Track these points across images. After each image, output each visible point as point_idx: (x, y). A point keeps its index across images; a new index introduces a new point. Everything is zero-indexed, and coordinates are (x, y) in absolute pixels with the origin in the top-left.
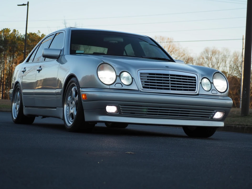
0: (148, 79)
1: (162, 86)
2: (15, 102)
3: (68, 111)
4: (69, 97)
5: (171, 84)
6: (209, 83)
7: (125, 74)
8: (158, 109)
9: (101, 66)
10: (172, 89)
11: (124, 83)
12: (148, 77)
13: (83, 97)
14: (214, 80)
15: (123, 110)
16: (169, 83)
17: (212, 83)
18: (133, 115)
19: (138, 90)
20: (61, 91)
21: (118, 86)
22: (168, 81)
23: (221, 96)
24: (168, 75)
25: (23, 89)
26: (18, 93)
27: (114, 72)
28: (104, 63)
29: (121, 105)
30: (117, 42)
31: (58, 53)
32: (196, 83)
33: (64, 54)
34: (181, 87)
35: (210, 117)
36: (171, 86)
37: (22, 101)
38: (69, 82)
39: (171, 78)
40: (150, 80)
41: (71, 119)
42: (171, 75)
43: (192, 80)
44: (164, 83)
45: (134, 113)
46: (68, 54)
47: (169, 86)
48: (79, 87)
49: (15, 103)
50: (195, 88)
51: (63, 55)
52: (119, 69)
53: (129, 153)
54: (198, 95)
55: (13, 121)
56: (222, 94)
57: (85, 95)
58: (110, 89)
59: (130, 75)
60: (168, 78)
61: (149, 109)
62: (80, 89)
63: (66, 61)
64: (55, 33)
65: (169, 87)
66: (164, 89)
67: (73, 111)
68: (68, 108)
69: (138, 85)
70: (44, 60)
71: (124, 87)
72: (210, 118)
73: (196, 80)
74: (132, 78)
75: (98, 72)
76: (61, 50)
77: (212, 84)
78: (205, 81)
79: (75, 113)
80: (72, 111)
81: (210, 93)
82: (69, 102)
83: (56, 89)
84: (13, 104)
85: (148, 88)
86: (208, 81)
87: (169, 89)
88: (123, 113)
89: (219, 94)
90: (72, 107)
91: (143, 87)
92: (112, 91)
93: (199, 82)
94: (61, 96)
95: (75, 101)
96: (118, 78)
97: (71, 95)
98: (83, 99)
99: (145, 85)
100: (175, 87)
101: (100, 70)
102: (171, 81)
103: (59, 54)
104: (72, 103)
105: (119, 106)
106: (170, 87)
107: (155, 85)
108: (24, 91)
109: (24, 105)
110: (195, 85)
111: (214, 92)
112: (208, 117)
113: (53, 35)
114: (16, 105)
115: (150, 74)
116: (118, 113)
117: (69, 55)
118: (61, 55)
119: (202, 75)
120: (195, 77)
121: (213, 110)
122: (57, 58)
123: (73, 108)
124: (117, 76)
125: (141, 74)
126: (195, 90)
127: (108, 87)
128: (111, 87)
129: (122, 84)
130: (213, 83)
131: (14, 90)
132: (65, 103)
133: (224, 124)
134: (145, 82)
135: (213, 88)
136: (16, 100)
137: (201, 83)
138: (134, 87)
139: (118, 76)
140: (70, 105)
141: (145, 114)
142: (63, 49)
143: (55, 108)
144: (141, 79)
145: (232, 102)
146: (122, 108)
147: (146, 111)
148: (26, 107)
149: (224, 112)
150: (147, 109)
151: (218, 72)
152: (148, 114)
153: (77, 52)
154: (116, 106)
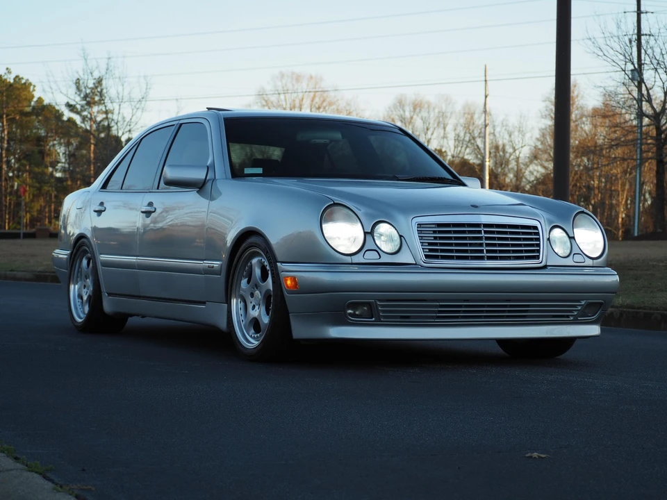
0: (435, 238)
1: (466, 251)
2: (75, 280)
3: (242, 312)
4: (244, 282)
5: (488, 245)
6: (567, 239)
7: (384, 228)
8: (461, 306)
9: (328, 212)
10: (490, 258)
11: (382, 249)
12: (435, 232)
13: (289, 282)
14: (575, 230)
15: (383, 311)
16: (481, 245)
17: (572, 238)
18: (405, 321)
19: (416, 264)
20: (222, 265)
21: (371, 257)
22: (480, 238)
23: (593, 267)
24: (478, 225)
25: (101, 254)
26: (85, 262)
27: (360, 224)
28: (335, 204)
29: (380, 301)
30: (328, 141)
31: (199, 175)
32: (538, 239)
33: (217, 178)
34: (508, 251)
35: (572, 315)
36: (488, 251)
37: (98, 280)
38: (244, 245)
39: (485, 232)
40: (441, 238)
41: (253, 331)
42: (486, 225)
43: (530, 234)
44: (471, 245)
45: (408, 317)
46: (226, 178)
47: (482, 251)
48: (273, 259)
49: (77, 283)
50: (538, 251)
51: (214, 179)
52: (370, 216)
53: (535, 455)
54: (545, 267)
55: (76, 327)
56: (595, 262)
57: (294, 279)
58: (352, 264)
59: (396, 229)
60: (480, 232)
61: (441, 306)
62: (279, 264)
63: (220, 194)
64: (177, 122)
65: (483, 253)
66: (472, 259)
67: (258, 312)
68: (241, 305)
69: (415, 252)
70: (158, 188)
71: (385, 259)
72: (572, 318)
73: (538, 234)
74: (401, 236)
75: (323, 226)
76: (208, 167)
77: (573, 241)
78: (557, 233)
79: (266, 320)
80: (254, 313)
81: (569, 262)
82: (245, 292)
83: (205, 260)
84: (72, 287)
85: (436, 257)
86: (564, 234)
87: (482, 258)
88: (385, 317)
89: (589, 262)
90: (253, 303)
91: (427, 256)
92: (356, 268)
93: (546, 236)
94: (221, 278)
95: (264, 291)
96: (369, 237)
97: (250, 276)
98: (288, 287)
99: (431, 250)
100: (495, 251)
101: (327, 221)
102: (487, 238)
103: (204, 177)
104: (252, 295)
105: (376, 303)
106: (485, 254)
107: (451, 251)
108: (104, 257)
109: (103, 289)
110: (538, 245)
111: (578, 258)
112: (568, 316)
113: (174, 127)
114: (79, 289)
115: (439, 225)
116: (374, 319)
117: (230, 179)
118: (209, 180)
119: (550, 222)
120: (536, 228)
121: (579, 301)
122: (199, 187)
123: (257, 307)
124: (365, 233)
125: (420, 225)
126: (538, 257)
127: (348, 259)
128: (356, 259)
129: (378, 250)
130: (574, 238)
131: (72, 253)
132: (233, 295)
133: (601, 329)
134: (430, 244)
135: (575, 250)
136: (77, 277)
137: (549, 239)
138: (405, 257)
139: (368, 233)
140: (249, 299)
141: (432, 317)
142: (213, 164)
143: (204, 303)
144: (421, 238)
145: (617, 278)
146: (383, 306)
147: (434, 312)
148: (110, 294)
149: (601, 304)
150: (436, 306)
151: (583, 212)
152: (438, 317)
153: (248, 171)
154: (369, 304)
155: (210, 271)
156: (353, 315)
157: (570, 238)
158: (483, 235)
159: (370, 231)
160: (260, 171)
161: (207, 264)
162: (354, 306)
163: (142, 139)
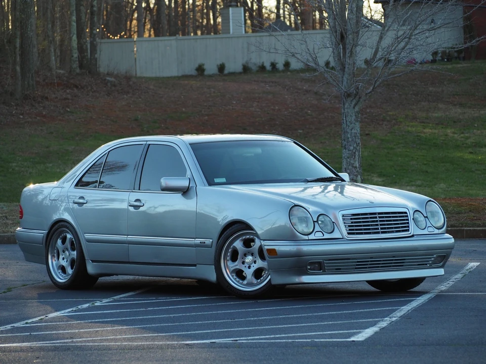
0: (352, 222)
1: (369, 229)
5: (381, 225)
6: (423, 218)
7: (323, 218)
8: (368, 261)
9: (292, 210)
10: (383, 233)
12: (351, 219)
14: (427, 212)
15: (327, 266)
16: (377, 225)
18: (338, 271)
19: (343, 238)
20: (212, 241)
21: (319, 235)
22: (377, 221)
23: (439, 234)
24: (375, 214)
25: (86, 233)
27: (310, 217)
28: (296, 206)
29: (326, 260)
31: (184, 183)
32: (408, 220)
33: (197, 185)
34: (392, 228)
35: (428, 264)
36: (381, 229)
39: (380, 217)
40: (355, 222)
42: (380, 213)
43: (403, 216)
44: (371, 225)
45: (340, 269)
46: (205, 185)
47: (378, 229)
50: (408, 227)
54: (413, 236)
55: (59, 286)
56: (441, 231)
58: (309, 240)
59: (330, 218)
60: (376, 217)
61: (358, 262)
62: (262, 241)
64: (145, 143)
66: (373, 234)
69: (342, 230)
70: (139, 190)
71: (327, 236)
73: (407, 216)
74: (333, 223)
75: (291, 218)
76: (189, 179)
77: (426, 219)
78: (417, 215)
81: (425, 232)
83: (196, 238)
85: (353, 234)
87: (378, 233)
88: (327, 270)
89: (437, 231)
91: (348, 233)
93: (412, 217)
96: (316, 224)
98: (269, 254)
99: (350, 230)
100: (385, 228)
101: (293, 216)
102: (380, 221)
103: (187, 185)
105: (324, 262)
108: (88, 236)
109: (87, 258)
110: (408, 223)
111: (430, 229)
112: (426, 264)
113: (143, 146)
115: (354, 215)
116: (322, 271)
117: (207, 186)
118: (191, 188)
119: (413, 208)
120: (406, 213)
121: (432, 255)
124: (314, 222)
125: (343, 216)
126: (408, 230)
127: (306, 237)
128: (311, 237)
129: (322, 231)
130: (427, 217)
131: (49, 232)
133: (444, 271)
134: (349, 226)
135: (429, 225)
137: (413, 219)
138: (336, 235)
139: (315, 221)
141: (353, 269)
142: (193, 177)
144: (345, 223)
145: (453, 240)
146: (327, 263)
147: (354, 265)
148: (93, 261)
149: (445, 256)
150: (355, 262)
151: (430, 201)
152: (356, 268)
153: (217, 180)
154: (320, 263)
155: (202, 245)
156: (310, 269)
157: (425, 217)
158: (378, 219)
159: (316, 220)
160: (224, 180)
161: (198, 241)
162: (311, 264)
163: (109, 152)
